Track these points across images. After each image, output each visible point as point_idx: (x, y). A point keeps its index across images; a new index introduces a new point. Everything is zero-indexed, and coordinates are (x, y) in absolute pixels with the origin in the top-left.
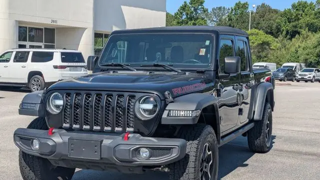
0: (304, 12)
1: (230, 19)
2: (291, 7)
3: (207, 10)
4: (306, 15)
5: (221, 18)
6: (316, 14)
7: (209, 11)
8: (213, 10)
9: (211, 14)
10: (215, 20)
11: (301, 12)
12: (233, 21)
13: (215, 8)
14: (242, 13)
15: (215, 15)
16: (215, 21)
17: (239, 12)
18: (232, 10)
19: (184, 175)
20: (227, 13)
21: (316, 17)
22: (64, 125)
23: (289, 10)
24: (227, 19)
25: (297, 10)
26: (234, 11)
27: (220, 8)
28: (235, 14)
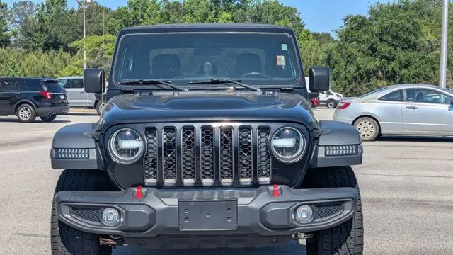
0: (144, 11)
1: (41, 20)
2: (127, 5)
3: (6, 6)
4: (150, 16)
5: (28, 17)
6: (162, 16)
7: (8, 7)
8: (14, 5)
9: (11, 12)
10: (18, 20)
11: (140, 13)
12: (46, 22)
13: (17, 2)
14: (58, 12)
15: (18, 13)
16: (18, 22)
17: (53, 9)
18: (43, 6)
19: (348, 240)
20: (35, 11)
21: (162, 19)
22: (148, 181)
23: (125, 8)
24: (38, 19)
25: (135, 9)
26: (46, 8)
27: (25, 3)
28: (48, 12)
